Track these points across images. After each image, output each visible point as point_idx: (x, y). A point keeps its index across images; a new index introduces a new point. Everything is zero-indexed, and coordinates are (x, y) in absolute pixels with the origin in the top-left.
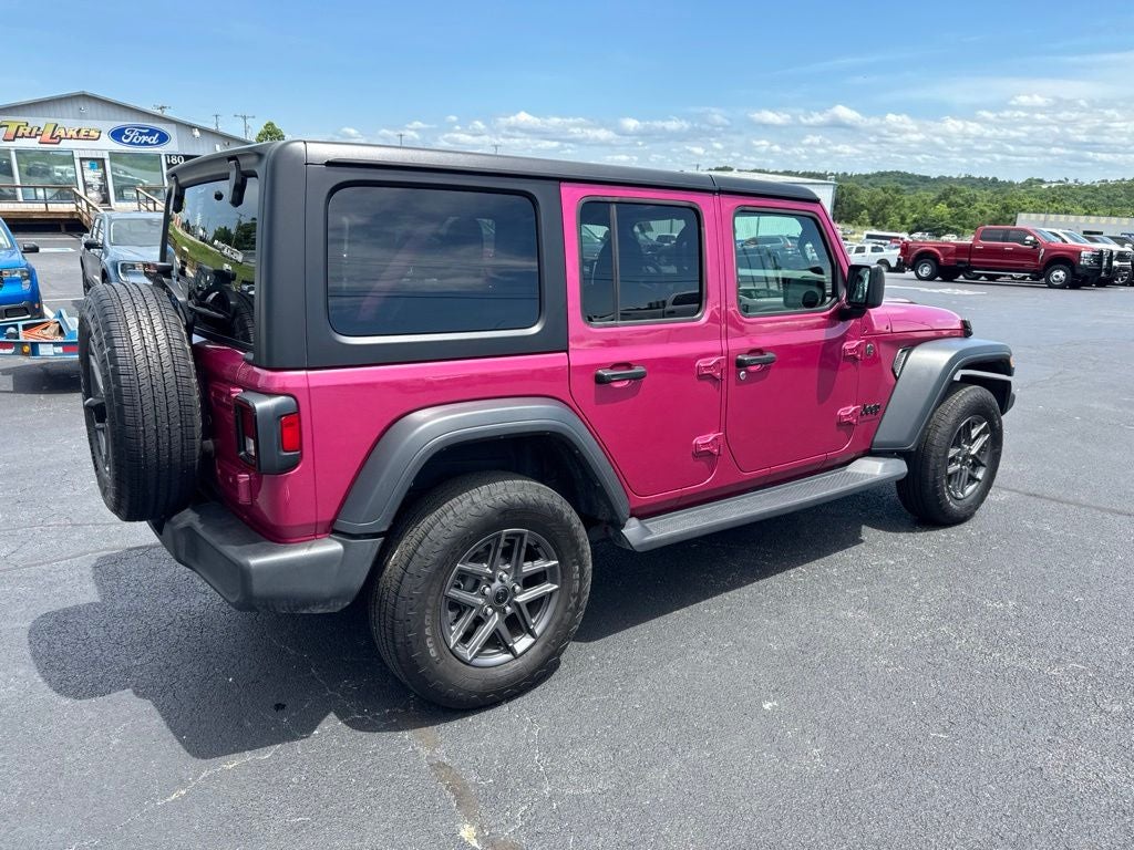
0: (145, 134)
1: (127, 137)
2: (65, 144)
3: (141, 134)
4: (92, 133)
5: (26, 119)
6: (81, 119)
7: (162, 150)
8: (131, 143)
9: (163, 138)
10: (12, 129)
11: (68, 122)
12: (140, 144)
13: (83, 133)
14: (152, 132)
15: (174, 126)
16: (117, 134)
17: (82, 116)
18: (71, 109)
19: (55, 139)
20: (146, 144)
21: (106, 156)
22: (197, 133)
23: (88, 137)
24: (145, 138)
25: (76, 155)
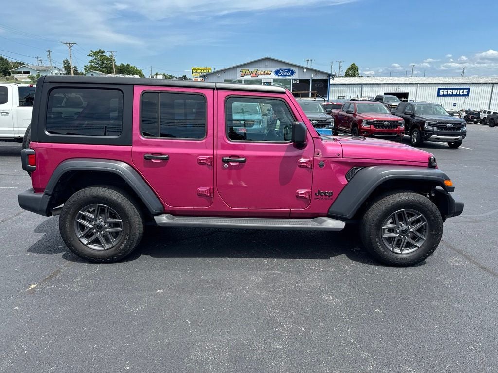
0: (287, 72)
1: (280, 73)
2: (259, 77)
3: (285, 72)
4: (269, 72)
5: (248, 68)
6: (266, 67)
7: (291, 78)
8: (281, 76)
9: (293, 73)
10: (244, 72)
11: (262, 69)
12: (284, 76)
13: (266, 72)
14: (289, 71)
15: (297, 68)
16: (277, 73)
17: (266, 66)
18: (263, 64)
19: (257, 75)
20: (286, 75)
21: (272, 81)
22: (305, 70)
23: (267, 74)
24: (286, 73)
25: (262, 81)
